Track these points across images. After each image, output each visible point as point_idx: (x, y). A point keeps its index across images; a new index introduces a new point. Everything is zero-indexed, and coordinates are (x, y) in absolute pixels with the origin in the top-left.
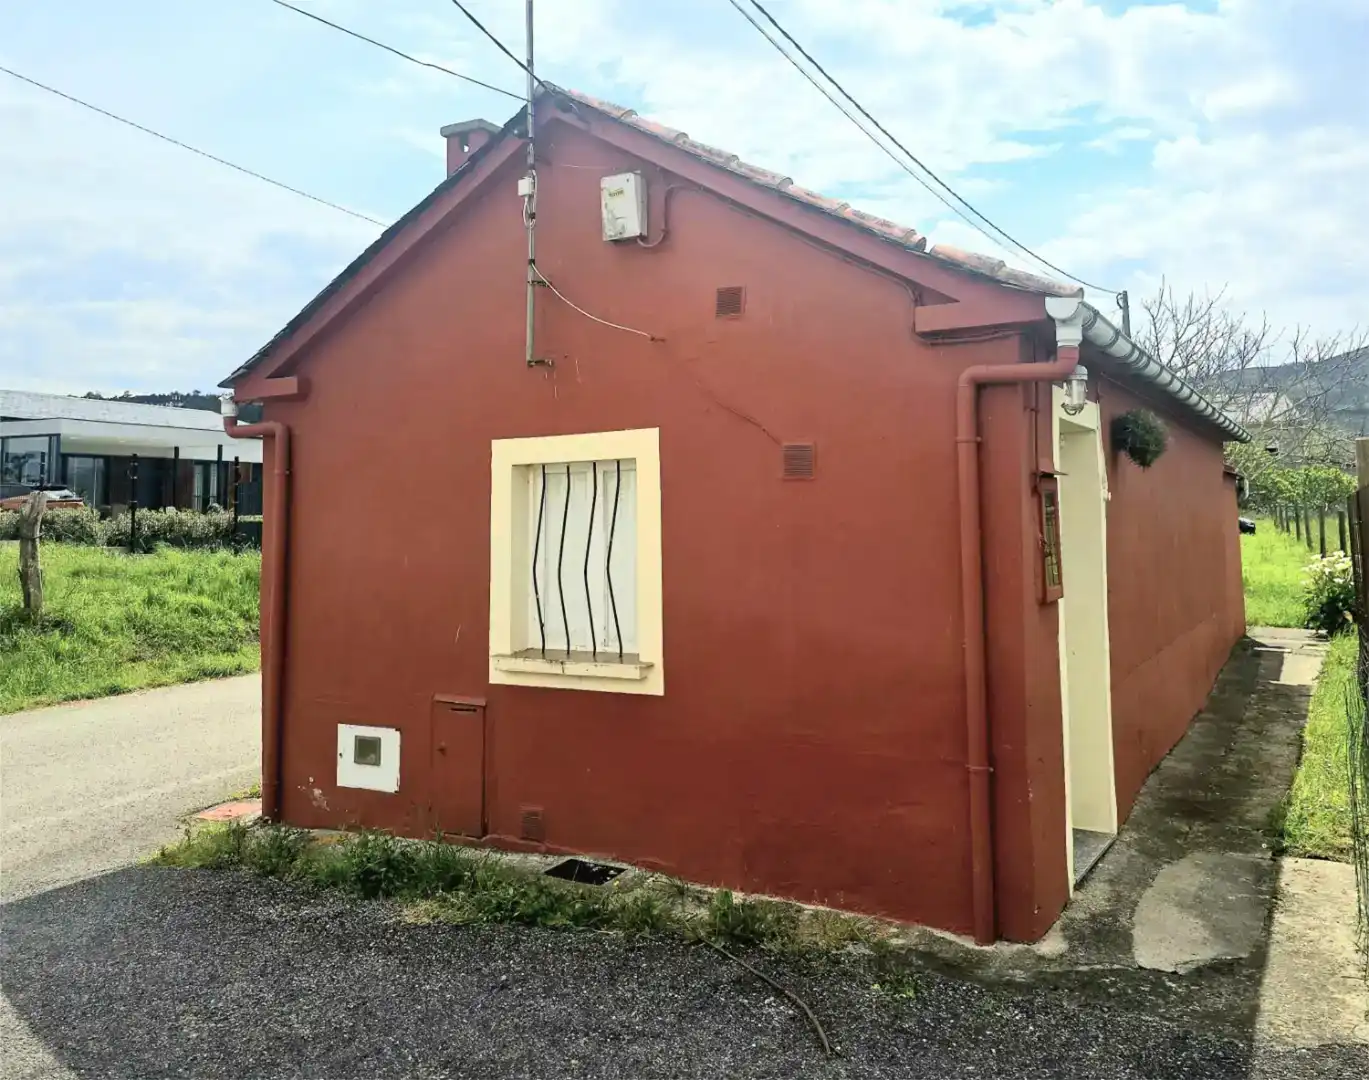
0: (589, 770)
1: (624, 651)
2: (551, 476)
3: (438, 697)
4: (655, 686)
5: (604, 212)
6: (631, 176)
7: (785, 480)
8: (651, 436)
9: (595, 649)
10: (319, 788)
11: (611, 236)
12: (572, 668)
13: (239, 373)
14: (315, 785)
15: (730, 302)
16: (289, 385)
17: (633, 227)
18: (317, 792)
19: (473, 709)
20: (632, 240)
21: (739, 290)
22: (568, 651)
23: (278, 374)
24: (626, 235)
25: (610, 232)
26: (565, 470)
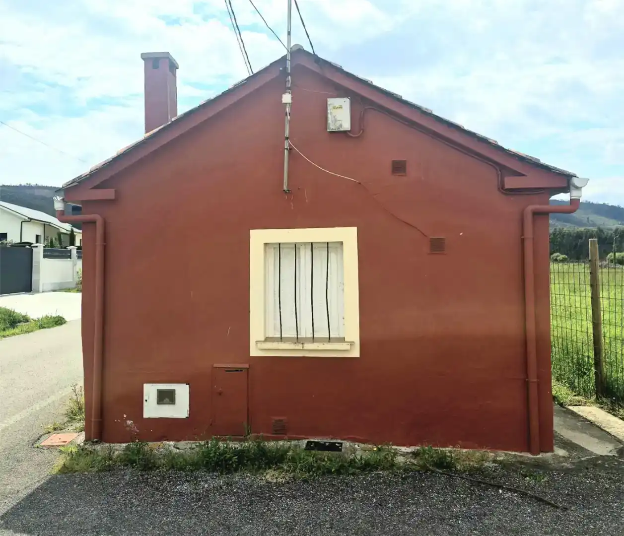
0: (313, 396)
1: (331, 336)
2: (285, 250)
3: (215, 365)
4: (356, 353)
5: (329, 116)
6: (345, 99)
7: (429, 254)
8: (353, 231)
9: (313, 336)
10: (130, 420)
11: (333, 129)
12: (308, 346)
13: (70, 186)
14: (128, 418)
15: (399, 167)
16: (109, 194)
17: (346, 126)
18: (129, 422)
19: (241, 370)
20: (345, 132)
21: (405, 162)
22: (297, 338)
23: (97, 187)
24: (342, 129)
25: (332, 127)
26: (294, 246)
